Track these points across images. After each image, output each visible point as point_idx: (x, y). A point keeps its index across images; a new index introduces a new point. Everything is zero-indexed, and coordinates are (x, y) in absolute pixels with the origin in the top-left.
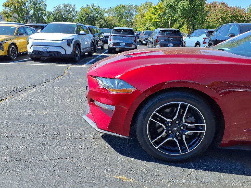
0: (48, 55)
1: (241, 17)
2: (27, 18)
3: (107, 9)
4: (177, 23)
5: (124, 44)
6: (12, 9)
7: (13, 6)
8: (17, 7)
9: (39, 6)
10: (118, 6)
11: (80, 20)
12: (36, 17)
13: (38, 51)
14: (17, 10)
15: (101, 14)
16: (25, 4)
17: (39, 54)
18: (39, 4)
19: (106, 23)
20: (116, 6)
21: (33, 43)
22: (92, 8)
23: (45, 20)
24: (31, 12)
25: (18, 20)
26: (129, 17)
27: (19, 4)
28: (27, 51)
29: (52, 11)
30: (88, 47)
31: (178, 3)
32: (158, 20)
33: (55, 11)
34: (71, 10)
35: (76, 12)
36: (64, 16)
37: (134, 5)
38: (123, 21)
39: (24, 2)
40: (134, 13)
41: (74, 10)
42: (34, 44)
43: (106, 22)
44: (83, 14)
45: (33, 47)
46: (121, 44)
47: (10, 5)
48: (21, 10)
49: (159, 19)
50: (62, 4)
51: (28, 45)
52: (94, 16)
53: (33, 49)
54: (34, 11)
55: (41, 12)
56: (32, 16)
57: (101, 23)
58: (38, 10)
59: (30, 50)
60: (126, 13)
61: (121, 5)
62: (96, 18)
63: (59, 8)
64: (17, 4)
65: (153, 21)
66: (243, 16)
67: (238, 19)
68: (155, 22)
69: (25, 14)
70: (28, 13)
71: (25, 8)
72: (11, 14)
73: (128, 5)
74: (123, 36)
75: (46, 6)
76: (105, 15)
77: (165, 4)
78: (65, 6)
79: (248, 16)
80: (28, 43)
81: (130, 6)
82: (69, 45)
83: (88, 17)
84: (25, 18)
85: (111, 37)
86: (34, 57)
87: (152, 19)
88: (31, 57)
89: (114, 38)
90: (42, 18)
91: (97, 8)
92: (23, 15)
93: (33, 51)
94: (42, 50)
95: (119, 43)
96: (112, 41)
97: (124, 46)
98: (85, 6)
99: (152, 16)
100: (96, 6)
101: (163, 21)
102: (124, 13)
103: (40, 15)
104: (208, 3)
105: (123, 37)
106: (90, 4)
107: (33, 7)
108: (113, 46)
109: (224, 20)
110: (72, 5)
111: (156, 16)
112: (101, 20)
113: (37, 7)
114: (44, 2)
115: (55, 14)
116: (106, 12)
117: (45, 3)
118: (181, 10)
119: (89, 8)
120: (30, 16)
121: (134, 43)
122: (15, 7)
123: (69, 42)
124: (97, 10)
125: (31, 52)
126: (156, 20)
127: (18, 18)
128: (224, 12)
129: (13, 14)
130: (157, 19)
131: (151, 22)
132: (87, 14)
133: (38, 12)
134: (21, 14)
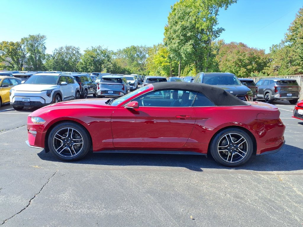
0: (29, 104)
1: (259, 58)
2: (22, 62)
3: (115, 51)
4: (188, 66)
5: (112, 92)
6: (5, 53)
7: (7, 49)
8: (11, 50)
9: (37, 49)
10: (129, 48)
11: (84, 63)
12: (33, 61)
13: (20, 101)
14: (12, 53)
15: (109, 57)
16: (21, 46)
17: (20, 104)
18: (37, 46)
19: (114, 67)
20: (126, 48)
21: (15, 94)
22: (98, 51)
23: (43, 64)
24: (28, 55)
25: (11, 64)
26: (141, 59)
27: (13, 47)
28: (10, 102)
29: (52, 54)
30: (73, 96)
31: (181, 47)
32: (168, 64)
33: (56, 54)
34: (74, 52)
35: (81, 55)
36: (65, 59)
37: (146, 46)
38: (134, 63)
39: (20, 44)
40: (147, 56)
41: (78, 52)
42: (16, 96)
43: (115, 65)
44: (88, 57)
45: (15, 98)
46: (109, 92)
47: (3, 48)
48: (16, 54)
49: (170, 63)
50: (64, 46)
51: (10, 95)
52: (100, 59)
53: (15, 99)
54: (31, 54)
55: (39, 56)
56: (28, 59)
57: (108, 66)
58: (35, 53)
59: (12, 101)
60: (138, 55)
61: (131, 46)
62: (102, 61)
63: (61, 51)
64: (12, 47)
65: (162, 65)
66: (262, 58)
67: (256, 60)
68: (165, 66)
69: (21, 58)
70: (24, 57)
71: (21, 51)
72: (3, 57)
73: (140, 47)
74: (110, 84)
75: (45, 48)
76: (114, 58)
77: (169, 48)
78: (68, 48)
79: (266, 57)
80: (10, 94)
81: (142, 47)
82: (49, 95)
83: (94, 60)
84: (21, 62)
85: (99, 85)
86: (16, 107)
87: (161, 63)
88: (14, 107)
89: (102, 87)
90: (41, 62)
91: (104, 50)
92: (18, 59)
93: (15, 102)
94: (23, 101)
95: (108, 91)
96: (100, 90)
97: (112, 94)
98: (90, 49)
99: (162, 59)
100: (103, 48)
101: (173, 64)
102: (135, 55)
103: (37, 58)
104: (226, 43)
105: (110, 86)
106: (95, 46)
107: (29, 50)
108: (102, 94)
109: (241, 62)
110: (76, 47)
111: (166, 59)
112: (108, 63)
113: (35, 50)
114: (42, 45)
115: (56, 57)
116: (115, 54)
117: (44, 46)
118: (185, 54)
119: (95, 50)
120: (26, 60)
121: (122, 90)
122: (9, 50)
123: (48, 93)
124: (104, 53)
125: (13, 102)
126: (166, 64)
127: (12, 62)
128: (241, 53)
129: (6, 58)
130: (167, 62)
131: (161, 65)
132: (92, 57)
133: (35, 56)
134: (16, 58)
